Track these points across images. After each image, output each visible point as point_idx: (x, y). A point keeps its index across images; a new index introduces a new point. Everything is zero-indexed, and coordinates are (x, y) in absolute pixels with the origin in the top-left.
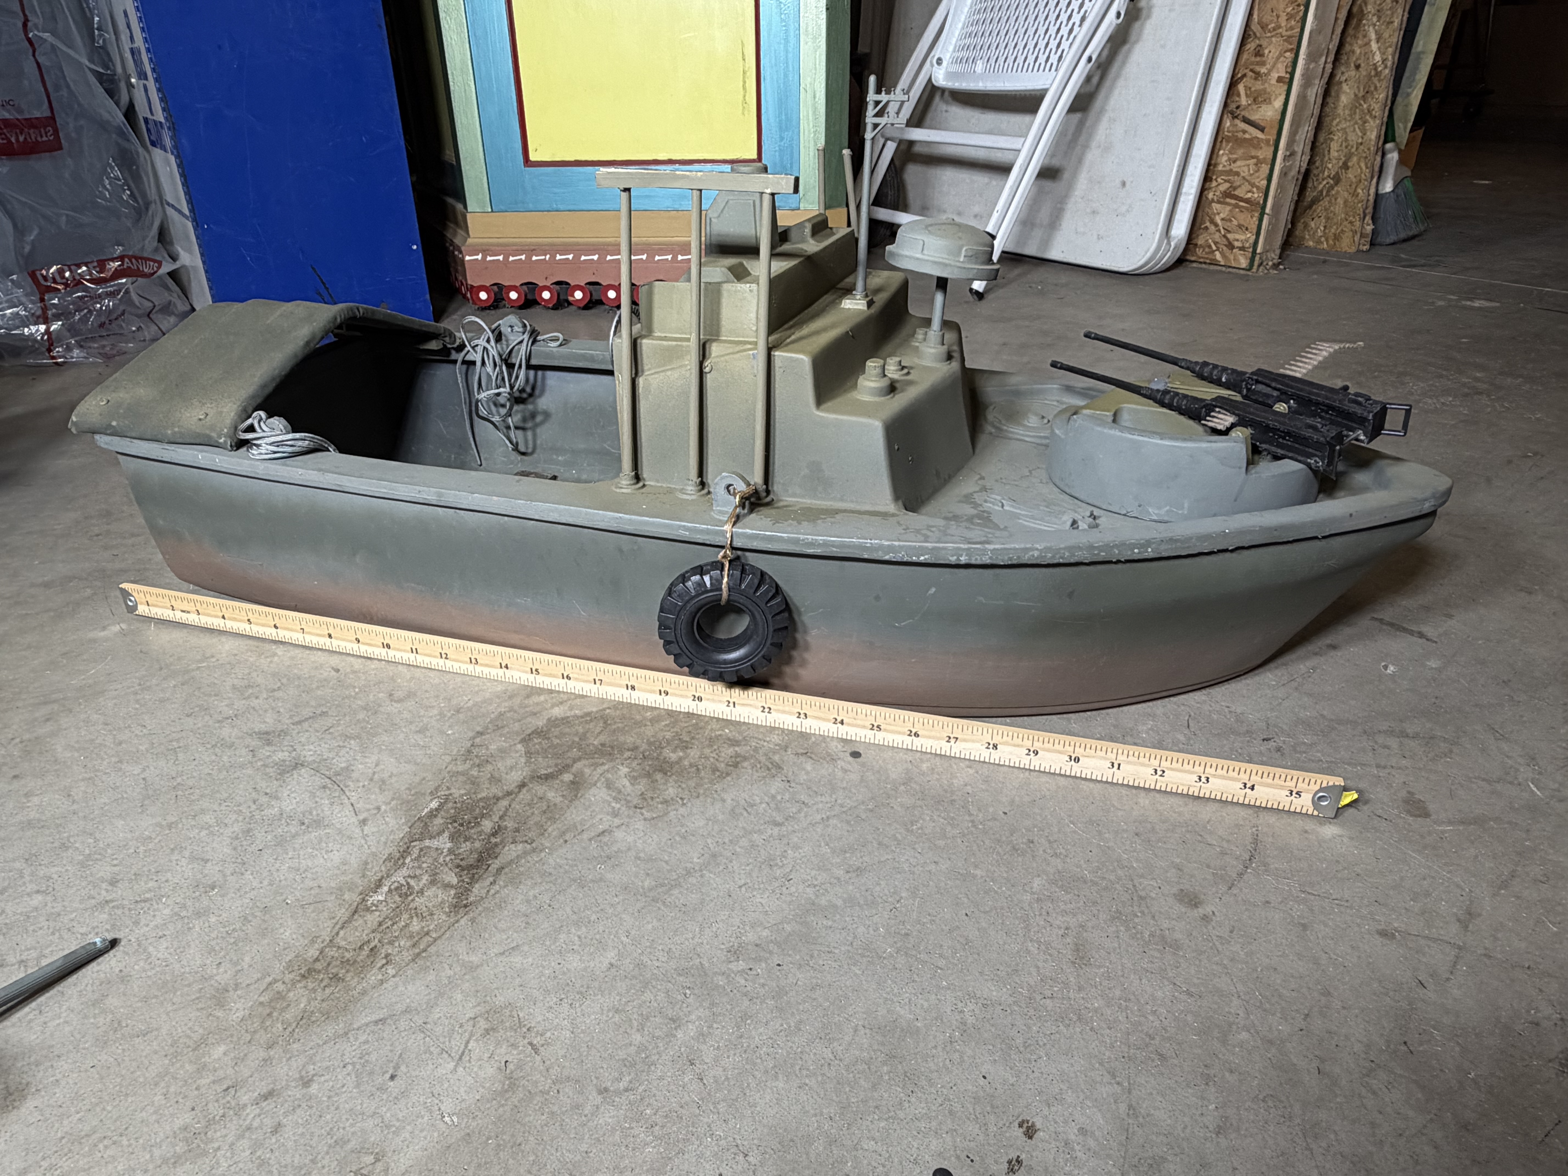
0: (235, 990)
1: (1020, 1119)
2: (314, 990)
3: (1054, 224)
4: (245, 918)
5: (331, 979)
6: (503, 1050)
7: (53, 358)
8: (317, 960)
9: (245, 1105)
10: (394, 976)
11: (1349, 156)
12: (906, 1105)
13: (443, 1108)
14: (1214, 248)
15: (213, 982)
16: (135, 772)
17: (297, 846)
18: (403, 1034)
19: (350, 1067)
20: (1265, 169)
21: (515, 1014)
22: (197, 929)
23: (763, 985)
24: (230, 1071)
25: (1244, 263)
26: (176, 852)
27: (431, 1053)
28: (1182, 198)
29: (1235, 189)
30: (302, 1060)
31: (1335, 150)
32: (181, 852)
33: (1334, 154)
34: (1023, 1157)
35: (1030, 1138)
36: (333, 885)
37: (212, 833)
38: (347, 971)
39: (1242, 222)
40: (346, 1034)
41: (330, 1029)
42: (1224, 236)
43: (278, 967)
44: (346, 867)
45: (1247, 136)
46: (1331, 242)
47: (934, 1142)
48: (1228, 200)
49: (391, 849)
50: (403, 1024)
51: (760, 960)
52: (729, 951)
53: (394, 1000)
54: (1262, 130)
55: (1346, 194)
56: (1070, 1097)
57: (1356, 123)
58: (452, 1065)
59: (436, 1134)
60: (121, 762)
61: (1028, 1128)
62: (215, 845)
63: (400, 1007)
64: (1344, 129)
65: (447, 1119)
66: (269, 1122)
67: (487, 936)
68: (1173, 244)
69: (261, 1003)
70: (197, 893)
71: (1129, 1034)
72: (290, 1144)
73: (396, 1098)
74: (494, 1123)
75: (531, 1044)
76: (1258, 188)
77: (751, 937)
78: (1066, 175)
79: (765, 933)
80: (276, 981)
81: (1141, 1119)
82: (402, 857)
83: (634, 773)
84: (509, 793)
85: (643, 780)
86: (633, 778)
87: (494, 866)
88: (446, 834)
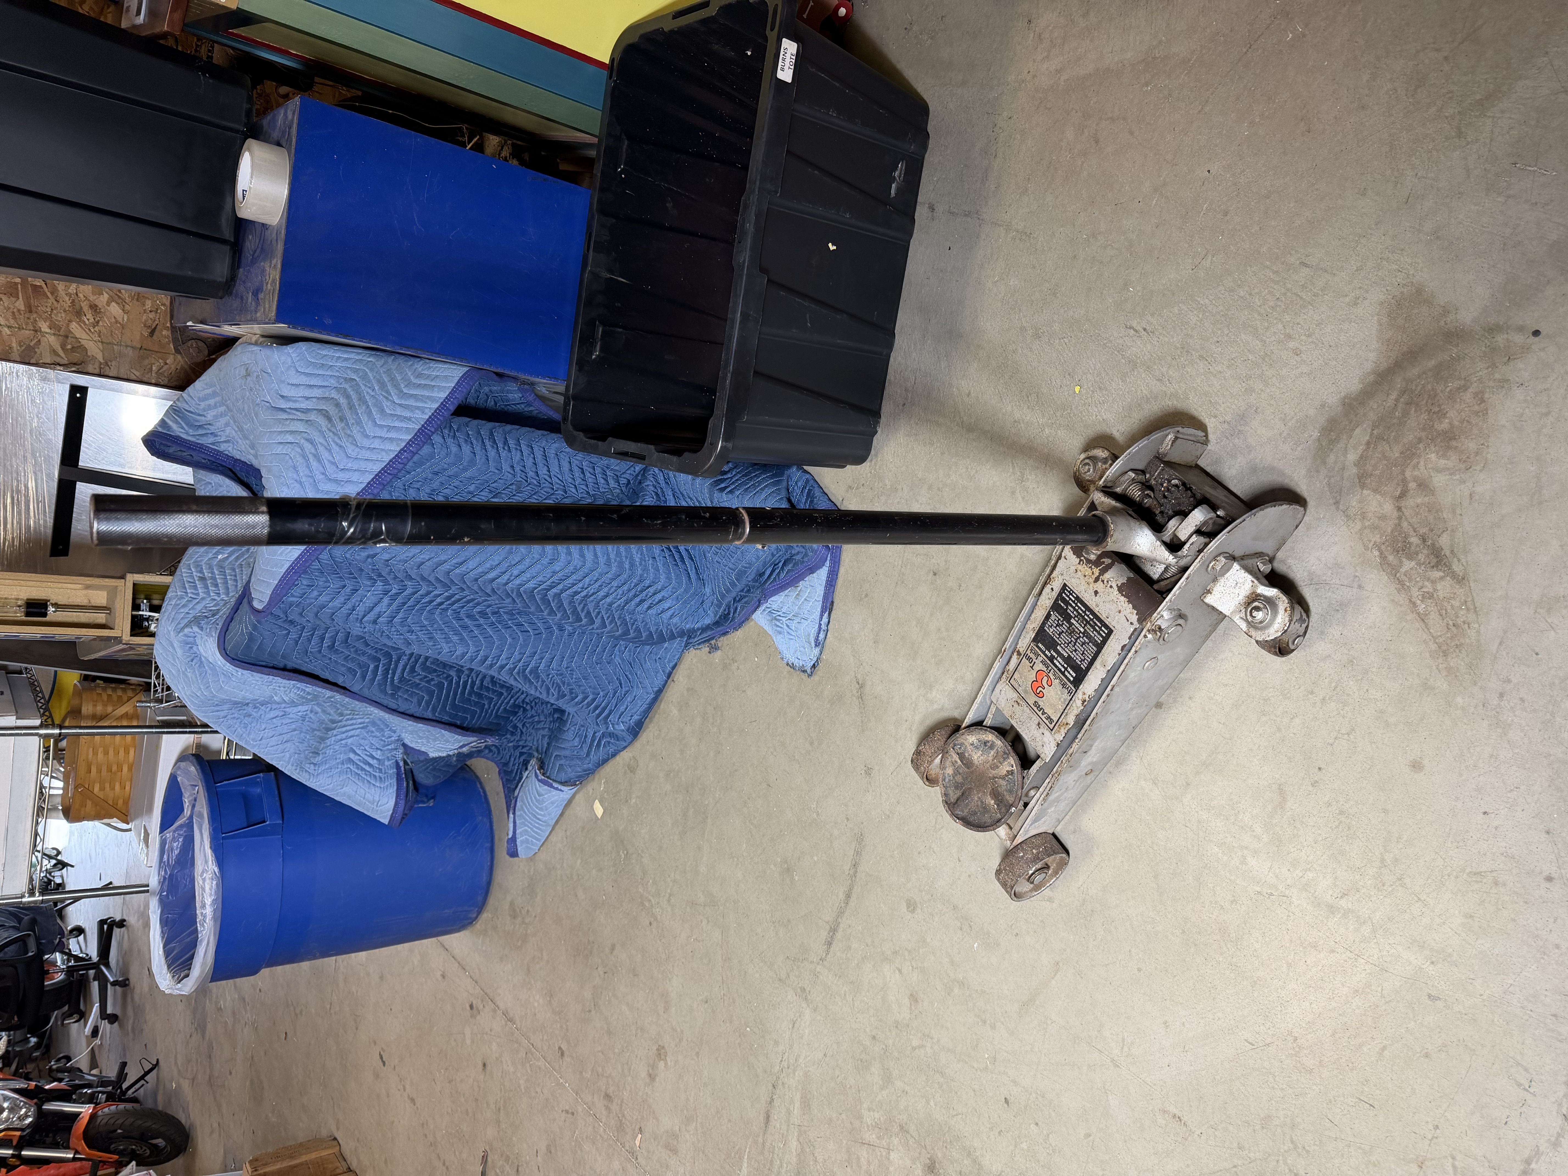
0: (1429, 680)
2: (1458, 656)
4: (1385, 659)
5: (1457, 647)
8: (1439, 647)
9: (1499, 704)
10: (1480, 626)
15: (1415, 685)
18: (1517, 640)
21: (1549, 597)
22: (1375, 677)
24: (1475, 701)
27: (1538, 636)
30: (1494, 677)
36: (1395, 619)
38: (1459, 640)
40: (1496, 657)
41: (1487, 660)
43: (1430, 662)
44: (1388, 609)
49: (1393, 586)
50: (1511, 636)
53: (1494, 633)
63: (1500, 633)
67: (1490, 581)
69: (1446, 676)
72: (1535, 699)
73: (1549, 658)
80: (1437, 665)
82: (1403, 585)
83: (1440, 453)
84: (1400, 518)
85: (1450, 453)
86: (1444, 456)
87: (1448, 554)
88: (1404, 560)
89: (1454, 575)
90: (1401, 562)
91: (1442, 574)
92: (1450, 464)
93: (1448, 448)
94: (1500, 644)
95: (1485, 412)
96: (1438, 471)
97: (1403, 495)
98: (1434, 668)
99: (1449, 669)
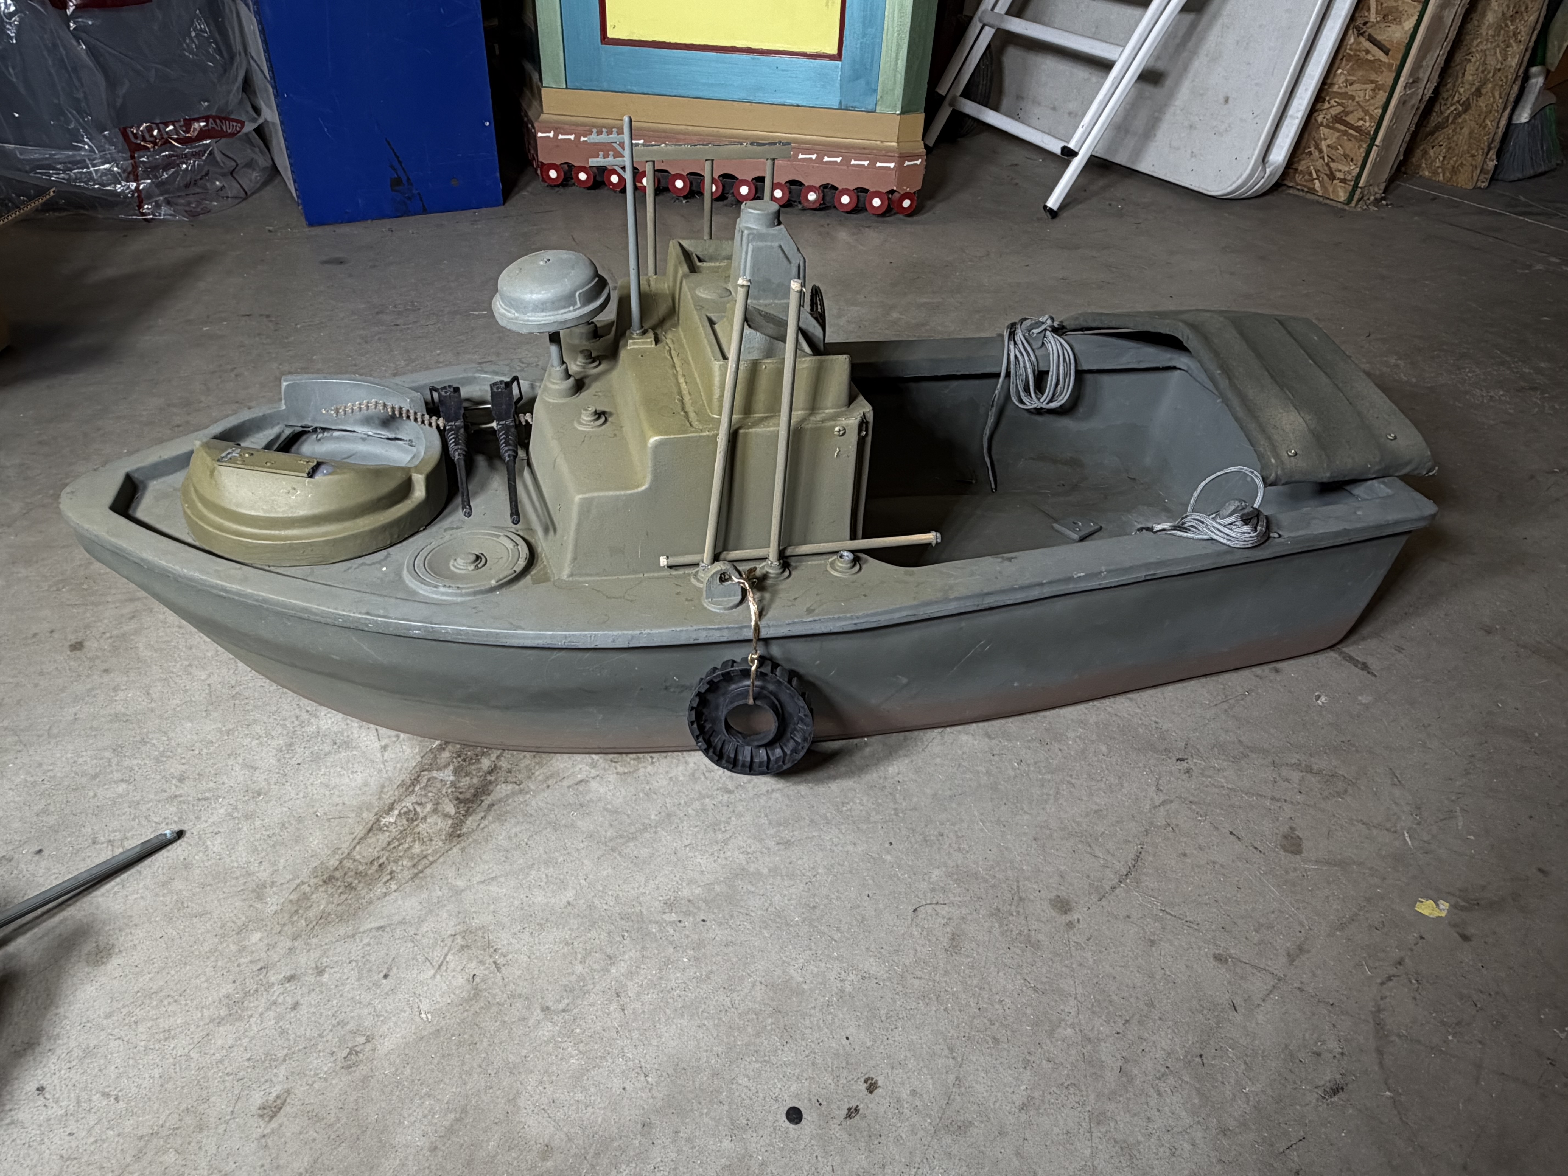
0: (272, 887)
1: (867, 1076)
2: (332, 895)
3: (1148, 133)
4: (283, 825)
5: (346, 887)
6: (473, 965)
7: (143, 214)
8: (336, 869)
9: (273, 984)
10: (395, 891)
11: (1484, 83)
12: (779, 1052)
13: (421, 1007)
14: (1315, 176)
15: (255, 878)
16: (203, 678)
17: (329, 764)
18: (397, 942)
19: (354, 964)
20: (1382, 96)
21: (486, 935)
22: (245, 829)
23: (688, 937)
24: (263, 955)
25: (1342, 196)
26: (232, 758)
27: (417, 960)
28: (1287, 122)
29: (1347, 114)
30: (318, 953)
31: (1470, 73)
32: (236, 758)
33: (1469, 77)
34: (861, 1107)
35: (871, 1092)
36: (354, 803)
37: (261, 744)
38: (359, 882)
39: (1347, 152)
40: (353, 936)
41: (342, 930)
42: (1327, 164)
43: (305, 872)
44: (367, 789)
45: (1370, 57)
46: (1448, 175)
47: (795, 1085)
48: (1337, 125)
49: (405, 777)
50: (398, 933)
51: (689, 915)
52: (665, 903)
53: (393, 911)
54: (1386, 52)
55: (1473, 124)
56: (911, 1063)
57: (1498, 46)
58: (432, 972)
59: (413, 1027)
60: (190, 665)
61: (871, 1084)
62: (263, 754)
63: (396, 919)
64: (1483, 51)
65: (423, 1016)
66: (290, 1001)
67: (472, 865)
68: (1268, 171)
69: (291, 901)
70: (247, 798)
71: (974, 1018)
72: (305, 1019)
73: (387, 994)
74: (459, 1024)
75: (495, 962)
76: (1371, 117)
78: (1169, 82)
79: (698, 891)
80: (303, 883)
81: (963, 1089)
82: (413, 784)
88: (451, 767)
89: (458, 824)
90: (446, 766)
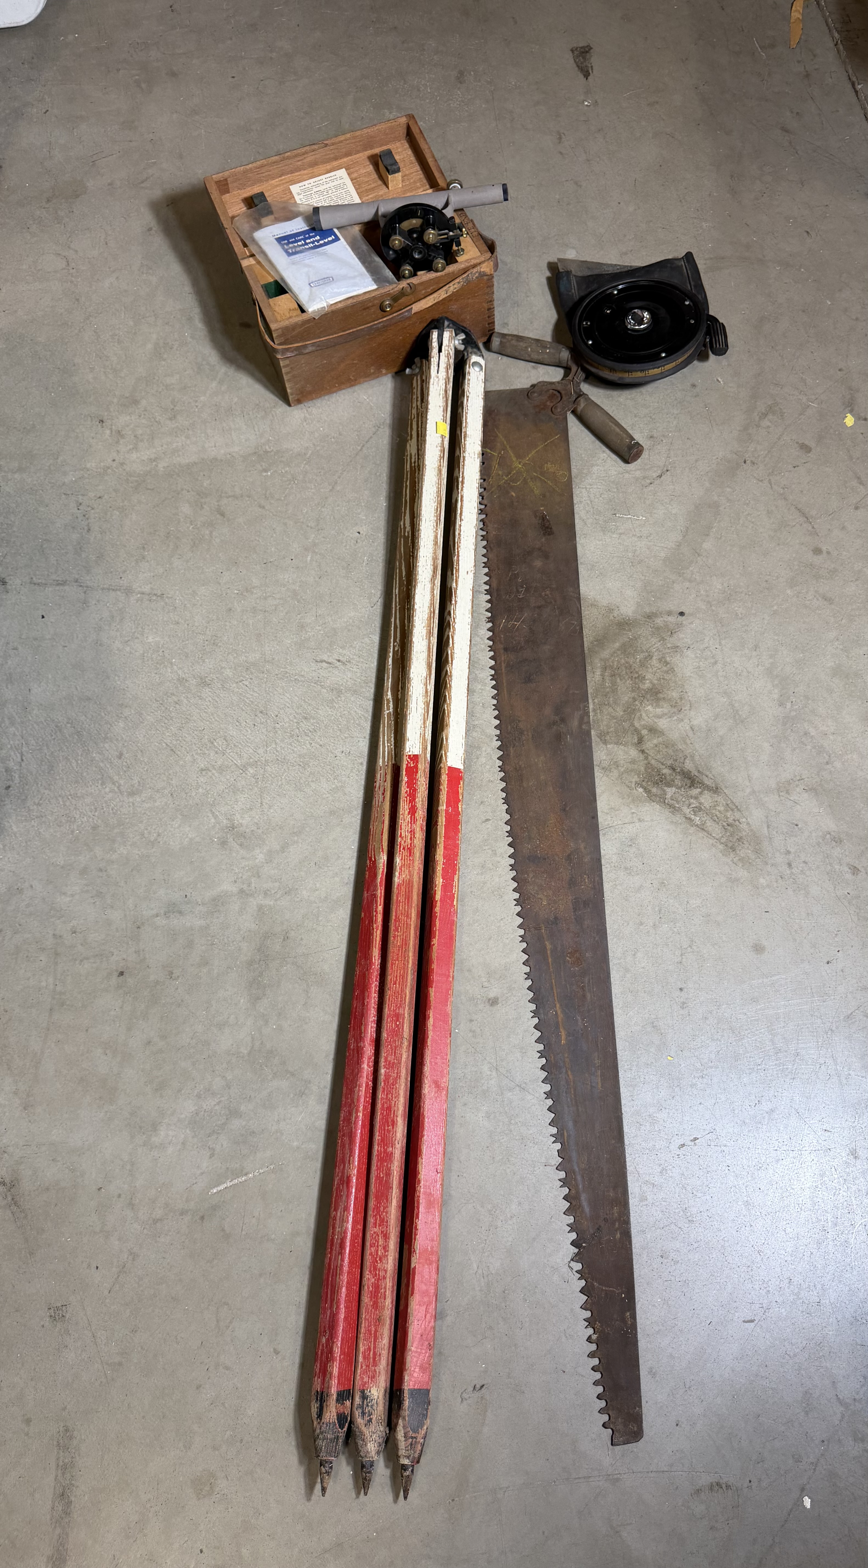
77: (776, 696)
83: (654, 705)
84: (646, 758)
85: (661, 703)
86: (658, 706)
87: (696, 774)
91: (699, 790)
92: (666, 711)
93: (658, 700)
94: (768, 827)
95: (672, 670)
96: (659, 717)
97: (640, 741)
98: (731, 863)
99: (741, 860)
